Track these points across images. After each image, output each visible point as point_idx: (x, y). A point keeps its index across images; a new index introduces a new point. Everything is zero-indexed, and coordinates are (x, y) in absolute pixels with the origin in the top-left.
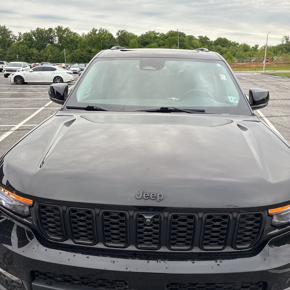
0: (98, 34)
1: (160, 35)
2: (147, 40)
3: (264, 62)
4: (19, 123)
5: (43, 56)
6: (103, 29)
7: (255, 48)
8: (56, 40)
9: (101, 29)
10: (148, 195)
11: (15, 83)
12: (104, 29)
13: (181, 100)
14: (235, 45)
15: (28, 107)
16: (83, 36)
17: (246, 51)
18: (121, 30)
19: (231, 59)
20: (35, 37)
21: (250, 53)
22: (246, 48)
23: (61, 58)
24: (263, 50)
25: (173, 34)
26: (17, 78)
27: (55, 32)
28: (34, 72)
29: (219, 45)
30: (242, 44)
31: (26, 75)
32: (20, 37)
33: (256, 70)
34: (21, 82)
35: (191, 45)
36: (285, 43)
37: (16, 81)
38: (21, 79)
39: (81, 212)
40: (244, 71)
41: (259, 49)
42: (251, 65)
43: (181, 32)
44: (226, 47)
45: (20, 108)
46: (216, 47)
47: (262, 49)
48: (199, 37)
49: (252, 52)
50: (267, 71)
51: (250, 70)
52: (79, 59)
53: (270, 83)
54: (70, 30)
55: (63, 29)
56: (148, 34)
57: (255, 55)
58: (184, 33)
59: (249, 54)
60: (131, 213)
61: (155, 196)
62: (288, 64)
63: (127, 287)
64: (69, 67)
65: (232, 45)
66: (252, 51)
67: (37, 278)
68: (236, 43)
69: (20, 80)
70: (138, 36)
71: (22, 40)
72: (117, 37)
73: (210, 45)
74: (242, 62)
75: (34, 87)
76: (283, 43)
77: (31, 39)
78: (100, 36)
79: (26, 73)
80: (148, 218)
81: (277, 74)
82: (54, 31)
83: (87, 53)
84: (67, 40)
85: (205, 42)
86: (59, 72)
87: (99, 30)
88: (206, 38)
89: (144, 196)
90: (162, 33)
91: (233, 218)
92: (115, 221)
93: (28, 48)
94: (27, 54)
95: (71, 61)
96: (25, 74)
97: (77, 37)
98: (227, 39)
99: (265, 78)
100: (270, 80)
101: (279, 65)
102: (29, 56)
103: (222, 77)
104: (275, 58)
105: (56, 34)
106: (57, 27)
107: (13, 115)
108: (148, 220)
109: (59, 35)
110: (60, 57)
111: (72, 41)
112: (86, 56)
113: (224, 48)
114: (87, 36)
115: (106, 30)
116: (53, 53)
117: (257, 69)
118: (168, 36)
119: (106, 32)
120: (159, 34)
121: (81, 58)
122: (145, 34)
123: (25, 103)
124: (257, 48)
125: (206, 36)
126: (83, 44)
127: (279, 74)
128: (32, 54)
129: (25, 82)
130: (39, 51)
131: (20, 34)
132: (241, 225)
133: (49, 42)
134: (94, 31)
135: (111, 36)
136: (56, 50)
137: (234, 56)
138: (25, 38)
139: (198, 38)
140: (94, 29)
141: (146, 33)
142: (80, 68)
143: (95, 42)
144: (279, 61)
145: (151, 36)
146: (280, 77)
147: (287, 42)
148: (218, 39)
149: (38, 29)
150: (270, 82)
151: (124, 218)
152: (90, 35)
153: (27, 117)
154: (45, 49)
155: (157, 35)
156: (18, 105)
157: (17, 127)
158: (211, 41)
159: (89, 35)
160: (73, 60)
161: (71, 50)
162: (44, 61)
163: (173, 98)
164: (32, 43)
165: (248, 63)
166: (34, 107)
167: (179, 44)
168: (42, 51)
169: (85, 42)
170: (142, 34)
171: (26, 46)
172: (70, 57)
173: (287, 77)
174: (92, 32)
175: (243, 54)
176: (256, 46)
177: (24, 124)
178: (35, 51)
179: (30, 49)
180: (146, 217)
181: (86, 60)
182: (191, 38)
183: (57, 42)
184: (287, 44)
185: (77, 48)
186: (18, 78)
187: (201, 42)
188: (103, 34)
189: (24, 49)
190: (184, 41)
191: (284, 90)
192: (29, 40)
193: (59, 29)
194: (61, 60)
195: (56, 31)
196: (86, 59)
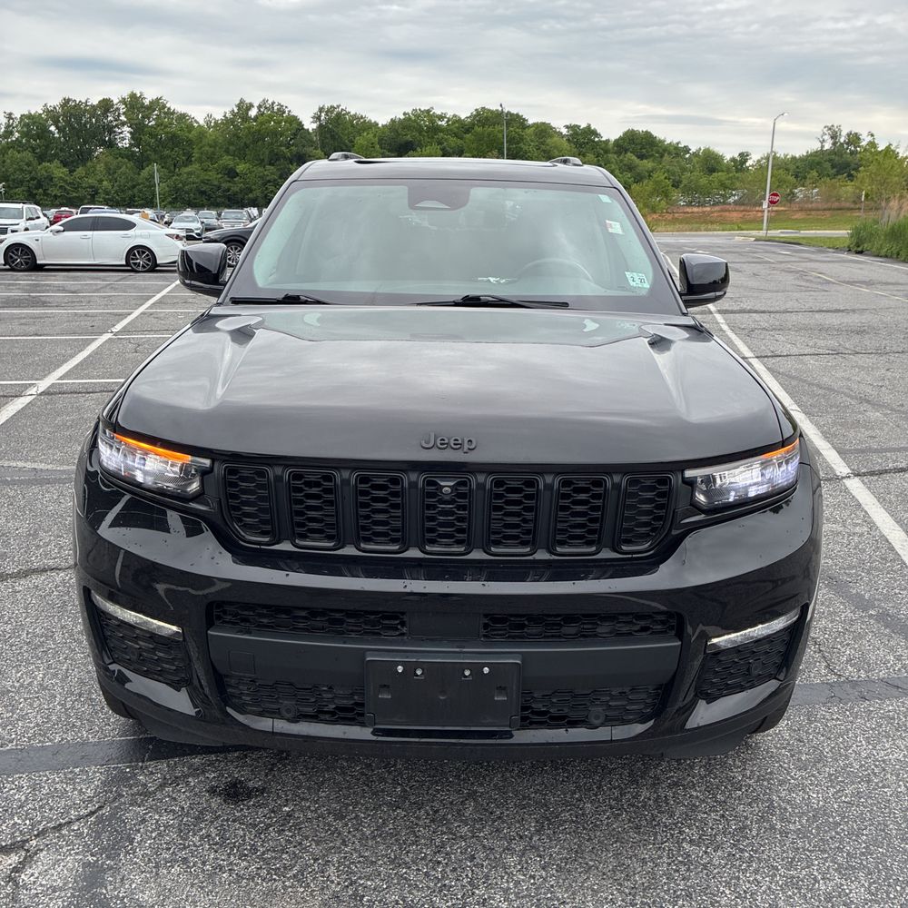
0: (256, 119)
1: (447, 122)
2: (409, 138)
3: (765, 205)
4: (45, 376)
5: (84, 185)
6: (270, 102)
7: (740, 162)
8: (125, 137)
9: (265, 101)
10: (446, 441)
11: (8, 267)
12: (273, 103)
13: (510, 283)
14: (678, 151)
15: (63, 335)
16: (208, 123)
17: (712, 170)
18: (327, 105)
19: (667, 196)
20: (57, 127)
21: (723, 179)
22: (710, 162)
23: (140, 191)
24: (761, 168)
25: (487, 119)
26: (13, 253)
27: (121, 111)
28: (67, 234)
29: (629, 154)
30: (700, 149)
31: (42, 243)
32: (8, 126)
33: (742, 230)
34: (27, 263)
35: (544, 151)
36: (828, 146)
37: (10, 260)
38: (26, 254)
39: (313, 478)
40: (705, 233)
41: (753, 166)
42: (727, 214)
43: (514, 111)
44: (652, 159)
45: (40, 335)
46: (621, 158)
47: (761, 166)
48: (567, 127)
49: (731, 175)
50: (773, 233)
51: (723, 230)
52: (198, 196)
53: (778, 266)
54: (168, 105)
55: (147, 102)
56: (410, 119)
57: (738, 184)
58: (520, 114)
59: (720, 181)
60: (413, 477)
61: (460, 442)
62: (840, 211)
63: (404, 630)
64: (165, 220)
65: (669, 153)
66: (728, 171)
67: (217, 623)
68: (681, 145)
69: (22, 259)
70: (380, 125)
71: (17, 135)
72: (314, 126)
73: (602, 152)
74: (701, 204)
75: (68, 277)
76: (822, 146)
77: (43, 132)
78: (262, 124)
79: (42, 237)
80: (447, 485)
81: (804, 242)
82: (118, 109)
83: (220, 176)
84: (157, 135)
85: (587, 143)
86: (145, 232)
87: (260, 107)
88: (590, 132)
89: (439, 442)
90: (455, 116)
91: (613, 484)
92: (381, 494)
93: (35, 162)
94: (33, 179)
95: (170, 203)
96: (37, 240)
97: (190, 128)
98: (655, 134)
99: (767, 252)
100: (781, 258)
101: (812, 214)
102: (39, 185)
103: (611, 227)
104: (800, 192)
105: (123, 118)
106: (126, 95)
107: (23, 354)
108: (447, 489)
109: (133, 122)
110: (136, 190)
111: (174, 140)
112: (219, 188)
113: (645, 161)
114: (222, 123)
115: (279, 104)
116: (116, 176)
117: (744, 227)
118: (474, 125)
119: (281, 111)
120: (445, 117)
121: (203, 193)
122: (402, 117)
123: (51, 323)
124: (746, 161)
125: (589, 126)
126: (207, 148)
127: (809, 242)
128: (47, 180)
129: (38, 262)
130: (71, 172)
131: (10, 116)
132: (629, 501)
133: (103, 143)
134: (244, 108)
135: (295, 122)
136: (124, 168)
137: (676, 185)
138: (25, 129)
139: (564, 131)
140: (242, 102)
141: (405, 114)
142: (202, 223)
143: (245, 143)
144: (812, 202)
145: (420, 126)
146: (813, 249)
147: (834, 144)
148: (625, 134)
149: (67, 101)
150: (781, 262)
151: (398, 488)
152: (232, 121)
153: (65, 361)
154: (89, 164)
155: (440, 123)
156: (32, 329)
157: (43, 385)
158: (604, 139)
159: (228, 122)
160: (176, 198)
161: (172, 168)
162: (86, 201)
163: (492, 279)
164: (47, 147)
165: (717, 208)
166: (80, 334)
167: (508, 149)
168: (80, 171)
169: (215, 142)
170: (392, 120)
171: (28, 155)
172: (167, 189)
173: (833, 248)
174: (236, 111)
175: (704, 181)
176: (741, 155)
177: (60, 378)
178: (58, 171)
179: (40, 164)
180: (442, 484)
181: (218, 201)
182: (544, 130)
183: (127, 141)
184: (836, 150)
185: (189, 161)
186: (17, 250)
187: (576, 143)
188: (271, 118)
189: (21, 163)
190: (522, 139)
191: (820, 287)
192: (39, 136)
193: (134, 103)
194: (139, 197)
195: (122, 108)
196: (219, 196)
